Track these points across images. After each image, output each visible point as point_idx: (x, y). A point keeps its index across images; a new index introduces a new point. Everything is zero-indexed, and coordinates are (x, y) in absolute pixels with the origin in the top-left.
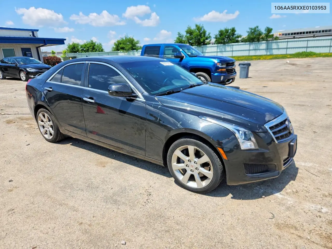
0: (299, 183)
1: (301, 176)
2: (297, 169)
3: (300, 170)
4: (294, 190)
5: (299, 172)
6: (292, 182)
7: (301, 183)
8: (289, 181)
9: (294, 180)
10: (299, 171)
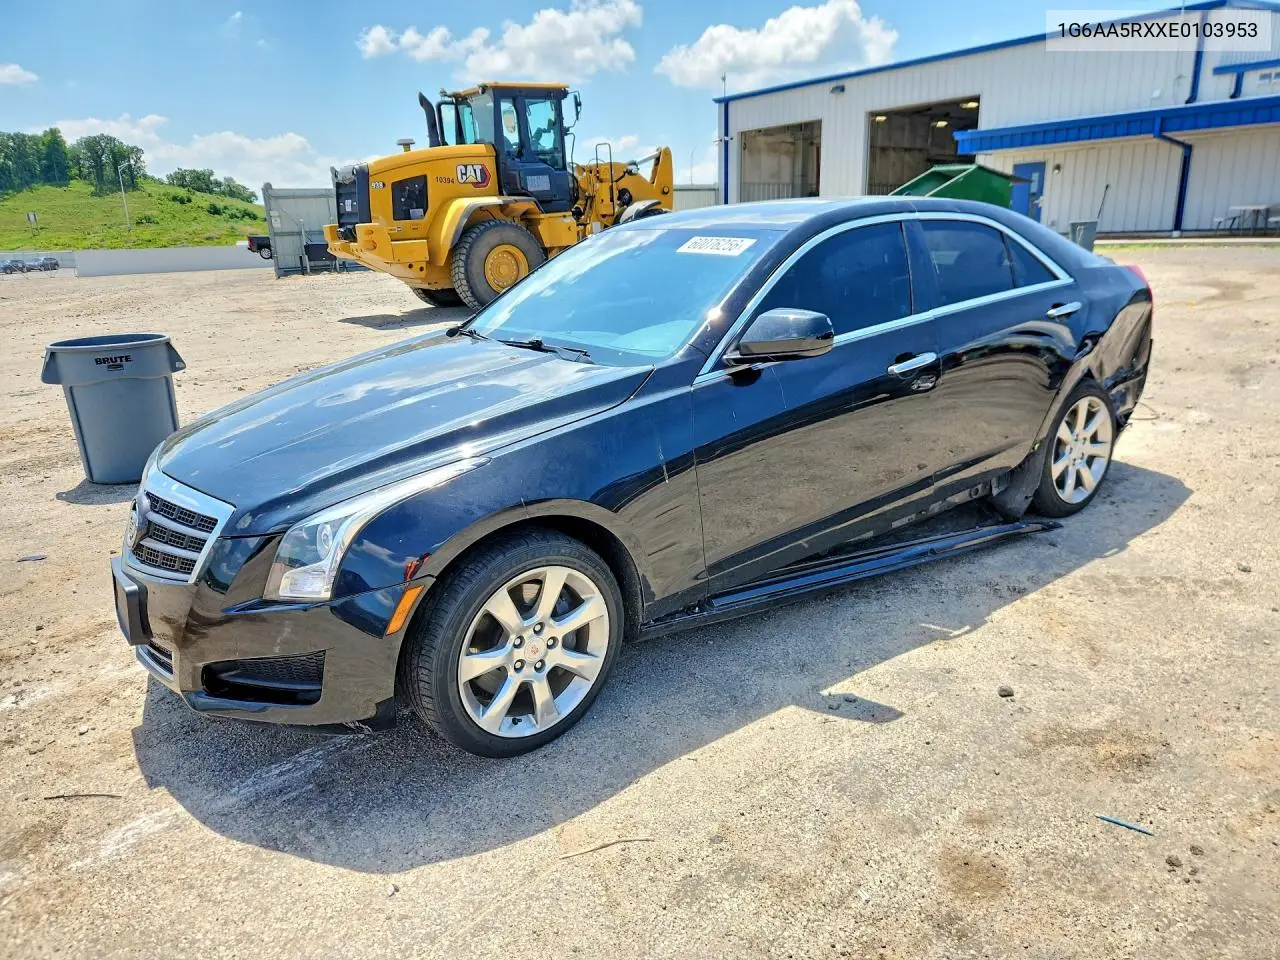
0: (113, 729)
1: (120, 762)
2: (153, 783)
3: (139, 781)
4: (114, 701)
5: (137, 769)
6: (138, 721)
7: (106, 733)
8: (147, 716)
9: (134, 732)
10: (136, 776)
